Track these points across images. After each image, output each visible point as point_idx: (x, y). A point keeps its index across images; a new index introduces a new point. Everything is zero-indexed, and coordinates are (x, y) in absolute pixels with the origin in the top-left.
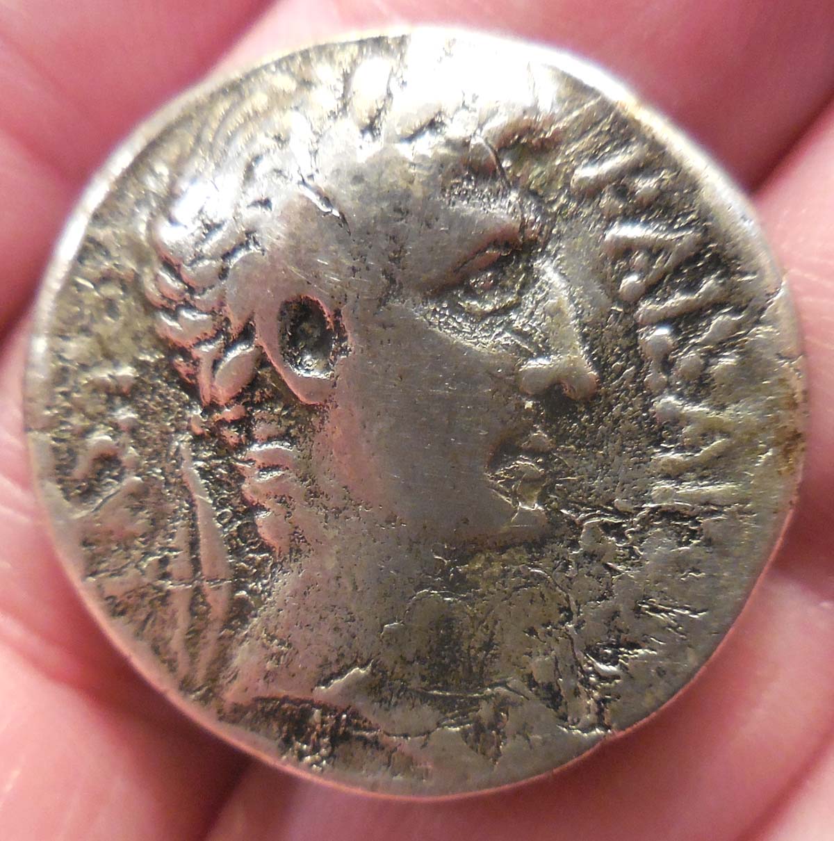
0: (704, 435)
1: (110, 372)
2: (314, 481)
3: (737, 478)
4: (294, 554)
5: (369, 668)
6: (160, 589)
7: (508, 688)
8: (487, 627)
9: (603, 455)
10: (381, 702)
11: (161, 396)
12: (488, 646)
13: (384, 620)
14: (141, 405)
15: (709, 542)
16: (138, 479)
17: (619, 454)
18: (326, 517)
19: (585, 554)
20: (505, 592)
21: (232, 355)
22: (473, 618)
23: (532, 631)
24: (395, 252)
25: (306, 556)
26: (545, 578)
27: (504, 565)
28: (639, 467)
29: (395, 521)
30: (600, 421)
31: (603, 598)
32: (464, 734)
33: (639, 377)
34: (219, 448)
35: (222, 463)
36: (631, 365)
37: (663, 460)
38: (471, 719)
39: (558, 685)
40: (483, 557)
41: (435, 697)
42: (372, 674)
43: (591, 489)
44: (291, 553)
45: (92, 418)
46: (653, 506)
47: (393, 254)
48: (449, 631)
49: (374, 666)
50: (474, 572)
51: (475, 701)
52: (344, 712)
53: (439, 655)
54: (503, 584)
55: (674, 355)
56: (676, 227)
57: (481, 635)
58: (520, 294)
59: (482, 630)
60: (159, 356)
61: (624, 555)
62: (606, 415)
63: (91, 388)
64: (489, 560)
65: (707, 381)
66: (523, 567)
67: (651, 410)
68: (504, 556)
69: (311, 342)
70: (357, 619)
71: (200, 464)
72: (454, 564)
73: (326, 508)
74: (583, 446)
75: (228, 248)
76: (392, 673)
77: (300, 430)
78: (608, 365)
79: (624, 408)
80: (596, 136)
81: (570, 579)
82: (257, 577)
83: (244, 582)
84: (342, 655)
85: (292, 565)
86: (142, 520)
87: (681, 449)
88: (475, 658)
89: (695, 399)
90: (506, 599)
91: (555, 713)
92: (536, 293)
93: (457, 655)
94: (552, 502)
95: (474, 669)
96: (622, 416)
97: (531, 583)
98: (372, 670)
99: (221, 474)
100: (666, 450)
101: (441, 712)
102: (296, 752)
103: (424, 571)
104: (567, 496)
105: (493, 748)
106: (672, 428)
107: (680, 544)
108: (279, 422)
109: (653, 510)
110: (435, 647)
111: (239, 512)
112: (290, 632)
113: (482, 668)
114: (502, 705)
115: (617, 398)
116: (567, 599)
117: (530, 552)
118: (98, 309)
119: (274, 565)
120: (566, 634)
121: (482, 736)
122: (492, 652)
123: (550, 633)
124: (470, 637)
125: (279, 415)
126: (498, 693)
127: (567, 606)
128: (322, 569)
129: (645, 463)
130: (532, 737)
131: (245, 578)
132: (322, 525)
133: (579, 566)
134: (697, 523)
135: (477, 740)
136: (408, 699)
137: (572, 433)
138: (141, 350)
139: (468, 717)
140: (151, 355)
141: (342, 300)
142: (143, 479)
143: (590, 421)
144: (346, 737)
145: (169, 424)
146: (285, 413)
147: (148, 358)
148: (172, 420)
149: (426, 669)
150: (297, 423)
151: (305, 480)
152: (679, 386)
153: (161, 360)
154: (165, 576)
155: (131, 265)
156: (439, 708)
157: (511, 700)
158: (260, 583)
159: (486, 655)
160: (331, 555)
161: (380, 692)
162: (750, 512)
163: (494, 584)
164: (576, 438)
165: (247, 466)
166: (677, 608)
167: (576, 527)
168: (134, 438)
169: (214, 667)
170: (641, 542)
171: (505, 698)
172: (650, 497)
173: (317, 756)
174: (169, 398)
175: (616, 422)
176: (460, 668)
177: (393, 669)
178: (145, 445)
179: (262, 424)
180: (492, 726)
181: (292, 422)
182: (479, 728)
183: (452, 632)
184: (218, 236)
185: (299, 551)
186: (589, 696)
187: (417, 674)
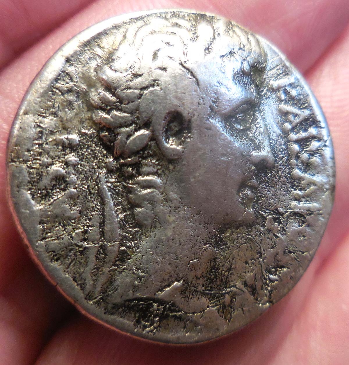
0: (308, 184)
1: (66, 136)
2: (166, 195)
3: (317, 201)
4: (153, 229)
5: (182, 282)
6: (80, 247)
7: (237, 288)
8: (229, 261)
9: (275, 190)
10: (185, 298)
11: (92, 150)
12: (229, 269)
13: (190, 259)
14: (81, 154)
15: (309, 225)
16: (75, 190)
17: (280, 190)
18: (170, 211)
19: (267, 230)
20: (237, 246)
21: (137, 134)
22: (225, 257)
23: (246, 263)
24: (215, 99)
25: (158, 229)
26: (252, 239)
27: (237, 234)
28: (286, 196)
29: (200, 214)
30: (275, 177)
31: (273, 248)
32: (218, 310)
33: (288, 161)
34: (119, 177)
35: (120, 185)
36: (285, 156)
37: (295, 193)
38: (221, 302)
39: (255, 286)
40: (230, 231)
41: (207, 294)
42: (183, 285)
43: (270, 203)
44: (151, 228)
45: (52, 158)
46: (291, 211)
47: (214, 100)
48: (215, 263)
49: (184, 281)
50: (226, 237)
51: (223, 295)
52: (168, 304)
53: (210, 274)
54: (237, 242)
55: (299, 154)
56: (301, 107)
57: (227, 264)
58: (251, 124)
59: (227, 263)
60: (92, 131)
61: (281, 230)
62: (276, 175)
63: (54, 143)
64: (232, 232)
65: (309, 165)
66: (245, 235)
67: (291, 174)
68: (238, 230)
69: (173, 132)
70: (179, 259)
71: (109, 185)
72: (219, 234)
73: (170, 207)
74: (269, 186)
75: (144, 86)
76: (191, 284)
77: (163, 171)
78: (278, 155)
79: (282, 172)
80: (277, 70)
81: (261, 240)
82: (132, 240)
83: (125, 243)
84: (171, 276)
85: (151, 234)
86: (74, 211)
87: (300, 190)
88: (224, 275)
89: (305, 171)
90: (237, 249)
91: (253, 297)
92: (256, 124)
93: (217, 274)
94: (256, 208)
95: (223, 280)
96: (282, 175)
97: (247, 242)
98: (183, 283)
99: (119, 190)
100: (296, 190)
101: (209, 301)
102: (142, 327)
103: (208, 237)
104: (261, 206)
105: (229, 315)
106: (298, 181)
107: (299, 226)
108: (154, 167)
109: (291, 212)
110: (209, 271)
111: (126, 208)
112: (148, 266)
113: (226, 279)
114: (234, 295)
115: (280, 168)
116: (260, 248)
117: (248, 229)
118: (63, 105)
119: (142, 234)
120: (260, 263)
121: (225, 310)
122: (231, 272)
123: (253, 263)
124: (223, 266)
125: (154, 163)
126: (232, 291)
127: (260, 251)
128: (166, 235)
129: (288, 194)
130: (244, 309)
131: (125, 240)
132: (168, 215)
133: (265, 234)
134: (305, 218)
135: (223, 312)
136: (196, 295)
137: (265, 181)
138: (84, 127)
139: (220, 302)
140: (89, 130)
141: (192, 115)
142: (77, 191)
143: (271, 176)
144: (167, 316)
145: (95, 164)
146: (157, 163)
147: (86, 131)
148: (96, 162)
149: (205, 281)
150: (162, 168)
151: (162, 194)
152: (300, 166)
153: (93, 133)
154: (84, 240)
155: (84, 86)
156: (208, 299)
157: (237, 293)
158: (133, 243)
159: (229, 273)
160: (170, 229)
161: (185, 293)
162: (321, 214)
163: (233, 242)
164: (266, 183)
165: (135, 186)
166: (297, 251)
167: (264, 218)
168: (75, 170)
169: (105, 286)
170: (286, 225)
171: (235, 292)
172: (290, 207)
173: (152, 328)
174: (95, 152)
175: (280, 177)
176: (218, 280)
177: (192, 281)
178: (81, 173)
179: (146, 167)
180: (230, 306)
181: (159, 167)
182: (224, 307)
183: (216, 264)
184: (139, 79)
185: (155, 227)
186: (266, 289)
187: (201, 284)
